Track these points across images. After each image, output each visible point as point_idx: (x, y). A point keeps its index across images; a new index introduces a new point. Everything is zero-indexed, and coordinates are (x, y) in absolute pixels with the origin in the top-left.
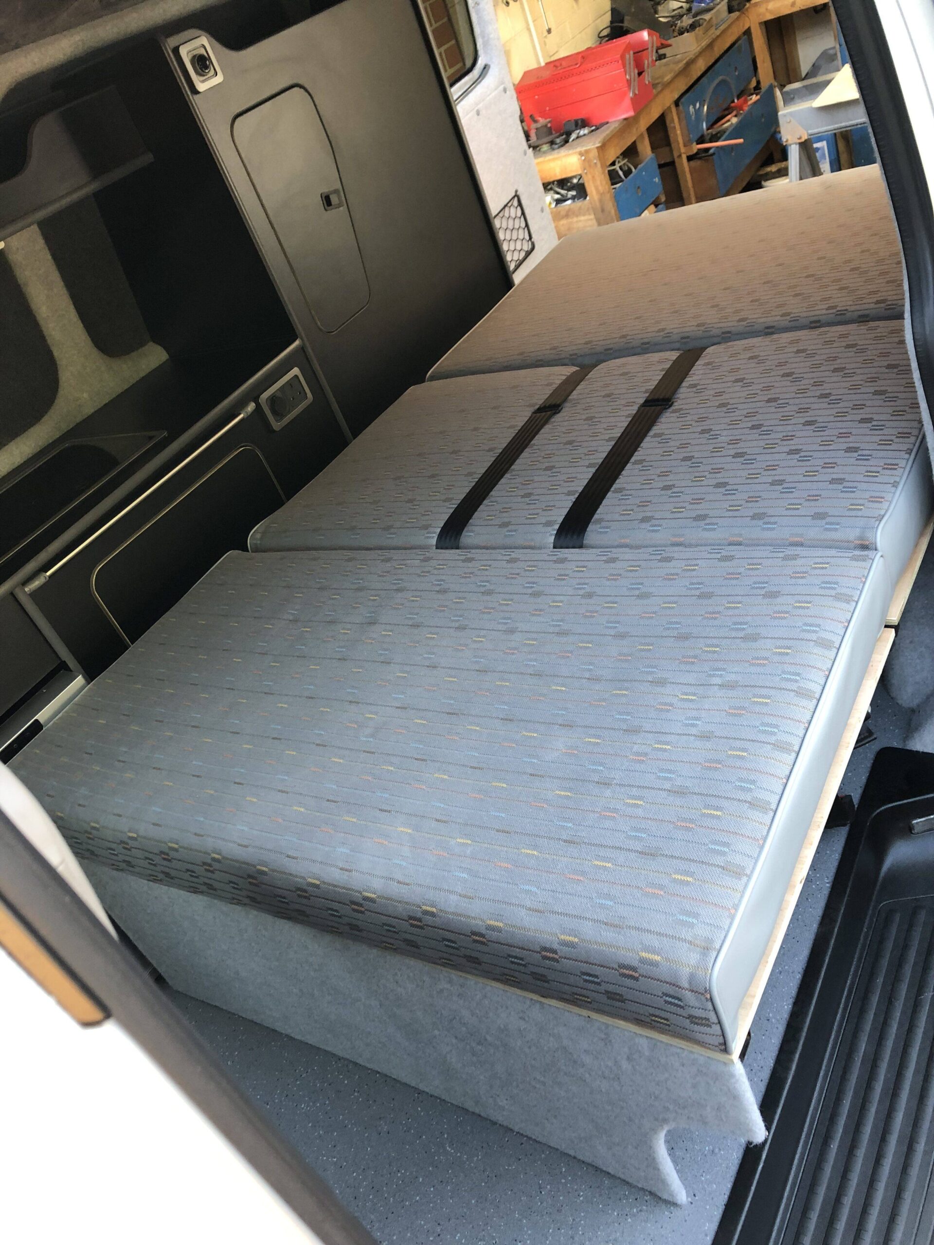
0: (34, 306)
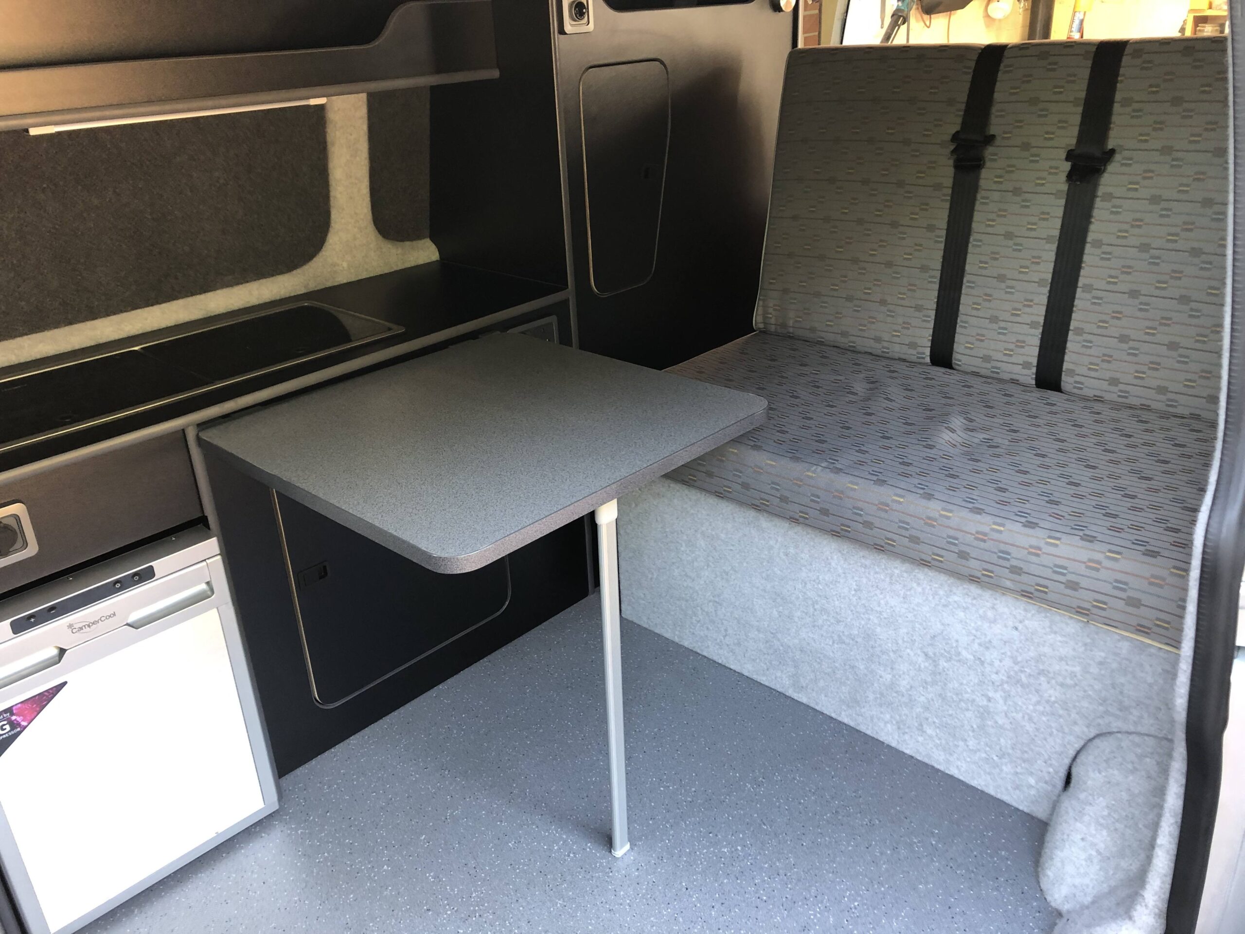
0: (331, 165)
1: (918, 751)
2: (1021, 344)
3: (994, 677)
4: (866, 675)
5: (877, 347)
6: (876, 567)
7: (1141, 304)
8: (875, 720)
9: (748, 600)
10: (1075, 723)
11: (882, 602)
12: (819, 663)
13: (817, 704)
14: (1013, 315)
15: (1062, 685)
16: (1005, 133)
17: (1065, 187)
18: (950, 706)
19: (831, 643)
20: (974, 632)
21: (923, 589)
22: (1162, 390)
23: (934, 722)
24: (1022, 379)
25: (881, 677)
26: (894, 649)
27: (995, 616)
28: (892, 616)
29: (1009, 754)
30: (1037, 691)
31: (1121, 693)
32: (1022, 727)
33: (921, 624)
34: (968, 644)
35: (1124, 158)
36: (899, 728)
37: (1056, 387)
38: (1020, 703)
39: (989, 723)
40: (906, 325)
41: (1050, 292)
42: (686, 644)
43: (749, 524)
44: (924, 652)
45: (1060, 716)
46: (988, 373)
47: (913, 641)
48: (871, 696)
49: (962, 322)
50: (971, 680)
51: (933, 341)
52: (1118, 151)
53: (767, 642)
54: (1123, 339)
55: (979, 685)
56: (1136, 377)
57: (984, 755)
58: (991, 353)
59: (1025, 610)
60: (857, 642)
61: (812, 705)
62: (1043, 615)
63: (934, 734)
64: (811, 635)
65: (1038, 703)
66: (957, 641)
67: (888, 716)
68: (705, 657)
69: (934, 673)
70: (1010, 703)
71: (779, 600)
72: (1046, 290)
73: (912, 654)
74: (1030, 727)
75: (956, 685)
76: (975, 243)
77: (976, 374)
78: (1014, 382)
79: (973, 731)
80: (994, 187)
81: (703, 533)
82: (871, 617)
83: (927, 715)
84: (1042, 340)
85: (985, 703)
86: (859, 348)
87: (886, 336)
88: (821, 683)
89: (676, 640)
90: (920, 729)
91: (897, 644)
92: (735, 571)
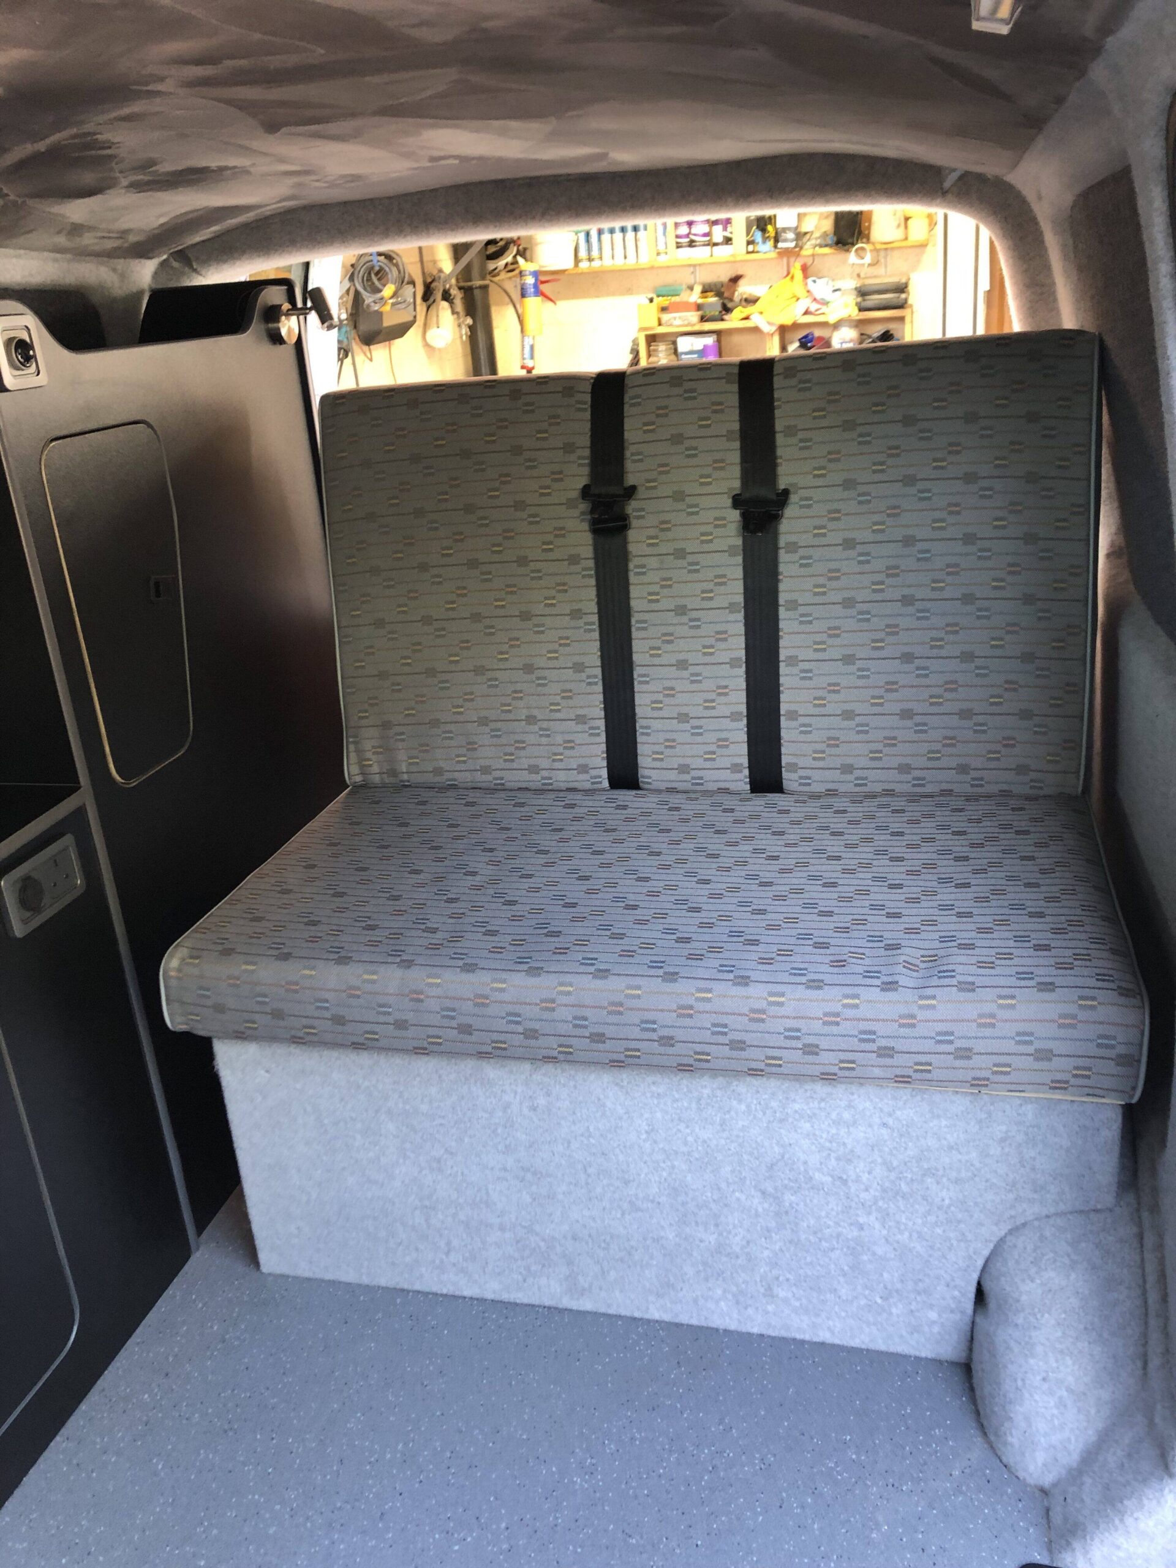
1: (769, 1325)
2: (723, 744)
3: (864, 1196)
4: (679, 1245)
5: (535, 780)
6: (675, 1093)
7: (859, 670)
8: (701, 1302)
9: (479, 1190)
10: (982, 1224)
11: (690, 1139)
12: (604, 1249)
13: (609, 1306)
14: (706, 708)
15: (957, 1181)
16: (649, 481)
17: (739, 542)
18: (807, 1251)
19: (619, 1216)
20: (828, 1144)
21: (748, 1106)
22: (904, 769)
23: (788, 1280)
24: (733, 786)
25: (701, 1241)
26: (715, 1197)
27: (853, 1116)
28: (707, 1153)
29: (897, 1291)
30: (925, 1198)
31: (1033, 1169)
32: (910, 1250)
33: (751, 1154)
34: (821, 1163)
35: (801, 499)
36: (738, 1303)
37: (776, 786)
38: (904, 1220)
39: (865, 1258)
40: (569, 744)
41: (747, 672)
42: (383, 1282)
43: (466, 1079)
44: (760, 1190)
45: (959, 1222)
46: (688, 786)
47: (743, 1180)
48: (690, 1271)
49: (642, 727)
50: (832, 1209)
51: (609, 759)
52: (792, 490)
53: (518, 1242)
54: (848, 715)
55: (843, 1212)
56: (872, 759)
57: (863, 1302)
58: (688, 761)
59: (894, 1098)
60: (659, 1203)
61: (603, 1310)
62: (919, 1098)
63: (790, 1295)
64: (586, 1213)
65: (929, 1212)
66: (805, 1163)
67: (719, 1292)
68: (419, 1292)
69: (777, 1214)
70: (892, 1224)
71: (529, 1176)
72: (741, 671)
73: (743, 1198)
74: (919, 1247)
75: (812, 1222)
76: (638, 625)
77: (672, 790)
78: (726, 791)
79: (845, 1275)
80: (649, 550)
81: (389, 1112)
82: (676, 1163)
83: (775, 1272)
84: (749, 733)
85: (856, 1233)
86: (509, 785)
87: (544, 763)
88: (613, 1275)
89: (365, 1280)
90: (769, 1293)
91: (719, 1189)
92: (452, 1153)
